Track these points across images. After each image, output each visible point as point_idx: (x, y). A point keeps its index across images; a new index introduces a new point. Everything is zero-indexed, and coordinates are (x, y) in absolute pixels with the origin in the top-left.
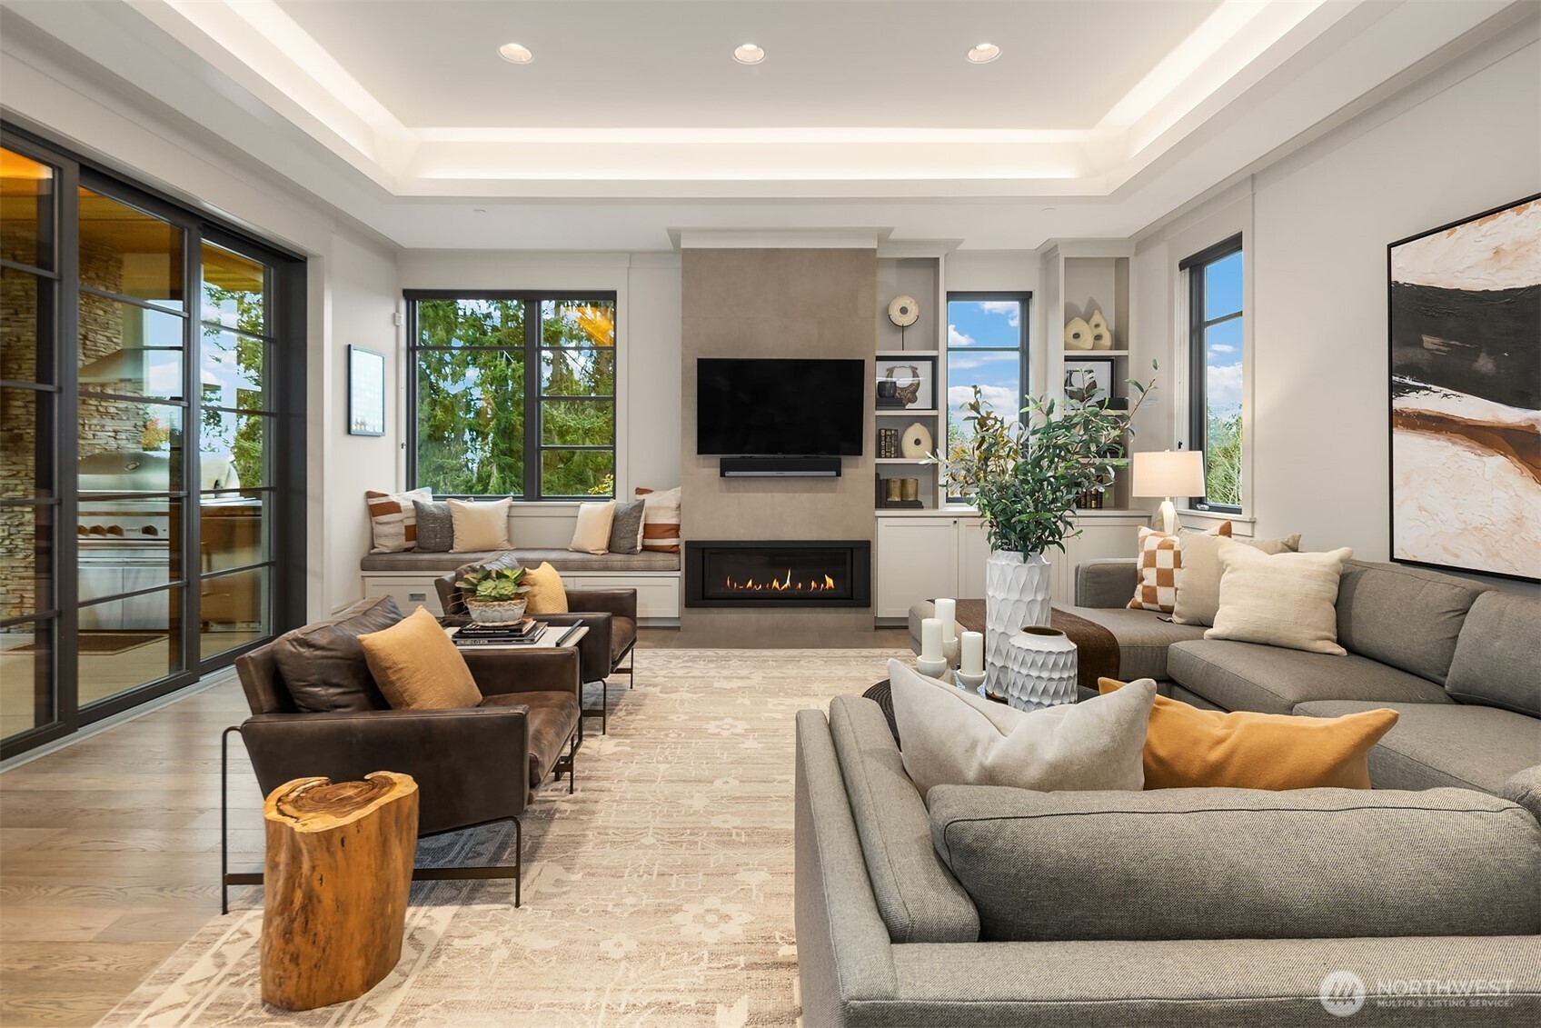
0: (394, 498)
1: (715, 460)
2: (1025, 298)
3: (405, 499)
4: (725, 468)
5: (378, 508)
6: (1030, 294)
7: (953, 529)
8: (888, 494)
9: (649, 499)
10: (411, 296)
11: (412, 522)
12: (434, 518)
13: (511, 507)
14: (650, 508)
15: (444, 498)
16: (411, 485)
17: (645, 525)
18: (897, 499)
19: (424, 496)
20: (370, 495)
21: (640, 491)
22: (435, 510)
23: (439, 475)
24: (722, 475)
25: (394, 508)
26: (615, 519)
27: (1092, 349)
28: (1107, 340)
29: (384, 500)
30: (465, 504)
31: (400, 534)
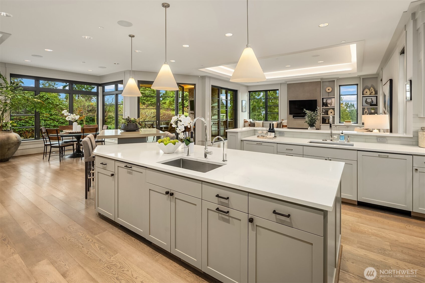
0: (247, 120)
1: (292, 116)
2: (357, 85)
3: (249, 120)
4: (294, 117)
5: (245, 122)
6: (358, 84)
7: (336, 127)
8: (325, 121)
9: (283, 121)
10: (249, 92)
11: (250, 124)
12: (253, 123)
13: (263, 122)
14: (283, 123)
15: (254, 121)
16: (250, 118)
17: (282, 125)
18: (328, 122)
19: (251, 120)
20: (244, 120)
21: (282, 120)
22: (253, 122)
23: (255, 116)
24: (293, 118)
25: (247, 122)
26: (278, 124)
27: (370, 95)
28: (374, 93)
29: (246, 121)
30: (257, 121)
31: (248, 125)
